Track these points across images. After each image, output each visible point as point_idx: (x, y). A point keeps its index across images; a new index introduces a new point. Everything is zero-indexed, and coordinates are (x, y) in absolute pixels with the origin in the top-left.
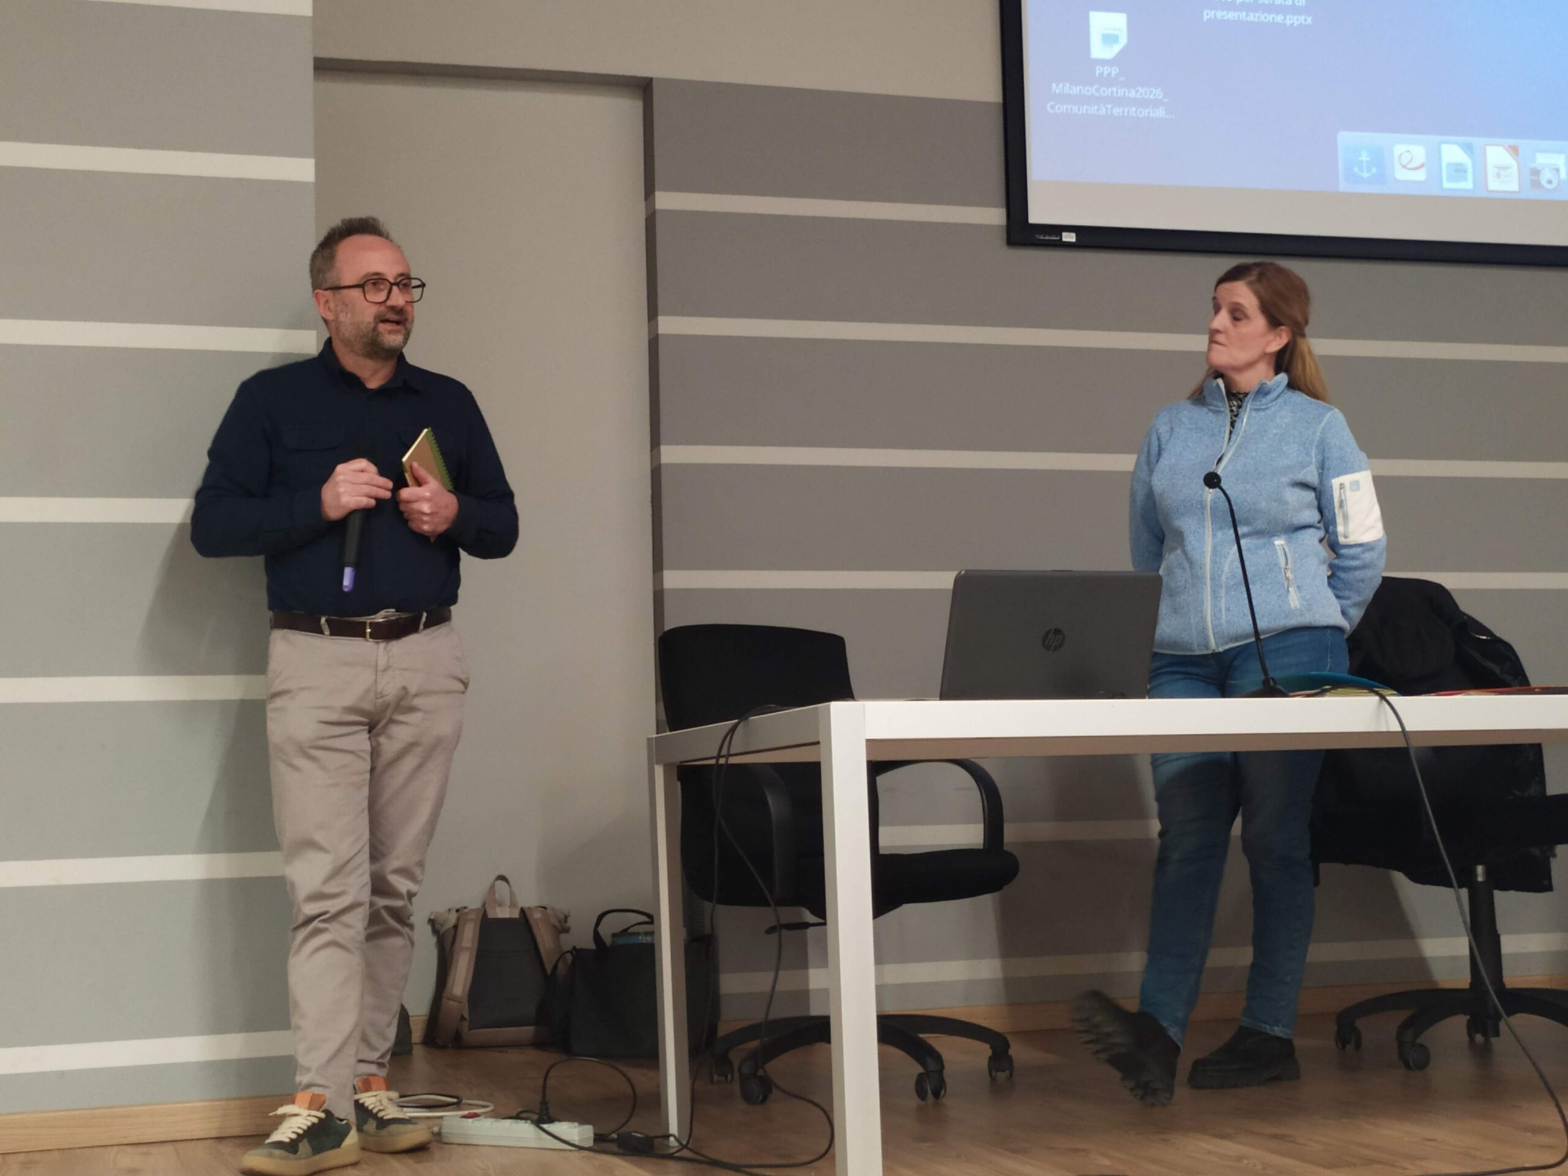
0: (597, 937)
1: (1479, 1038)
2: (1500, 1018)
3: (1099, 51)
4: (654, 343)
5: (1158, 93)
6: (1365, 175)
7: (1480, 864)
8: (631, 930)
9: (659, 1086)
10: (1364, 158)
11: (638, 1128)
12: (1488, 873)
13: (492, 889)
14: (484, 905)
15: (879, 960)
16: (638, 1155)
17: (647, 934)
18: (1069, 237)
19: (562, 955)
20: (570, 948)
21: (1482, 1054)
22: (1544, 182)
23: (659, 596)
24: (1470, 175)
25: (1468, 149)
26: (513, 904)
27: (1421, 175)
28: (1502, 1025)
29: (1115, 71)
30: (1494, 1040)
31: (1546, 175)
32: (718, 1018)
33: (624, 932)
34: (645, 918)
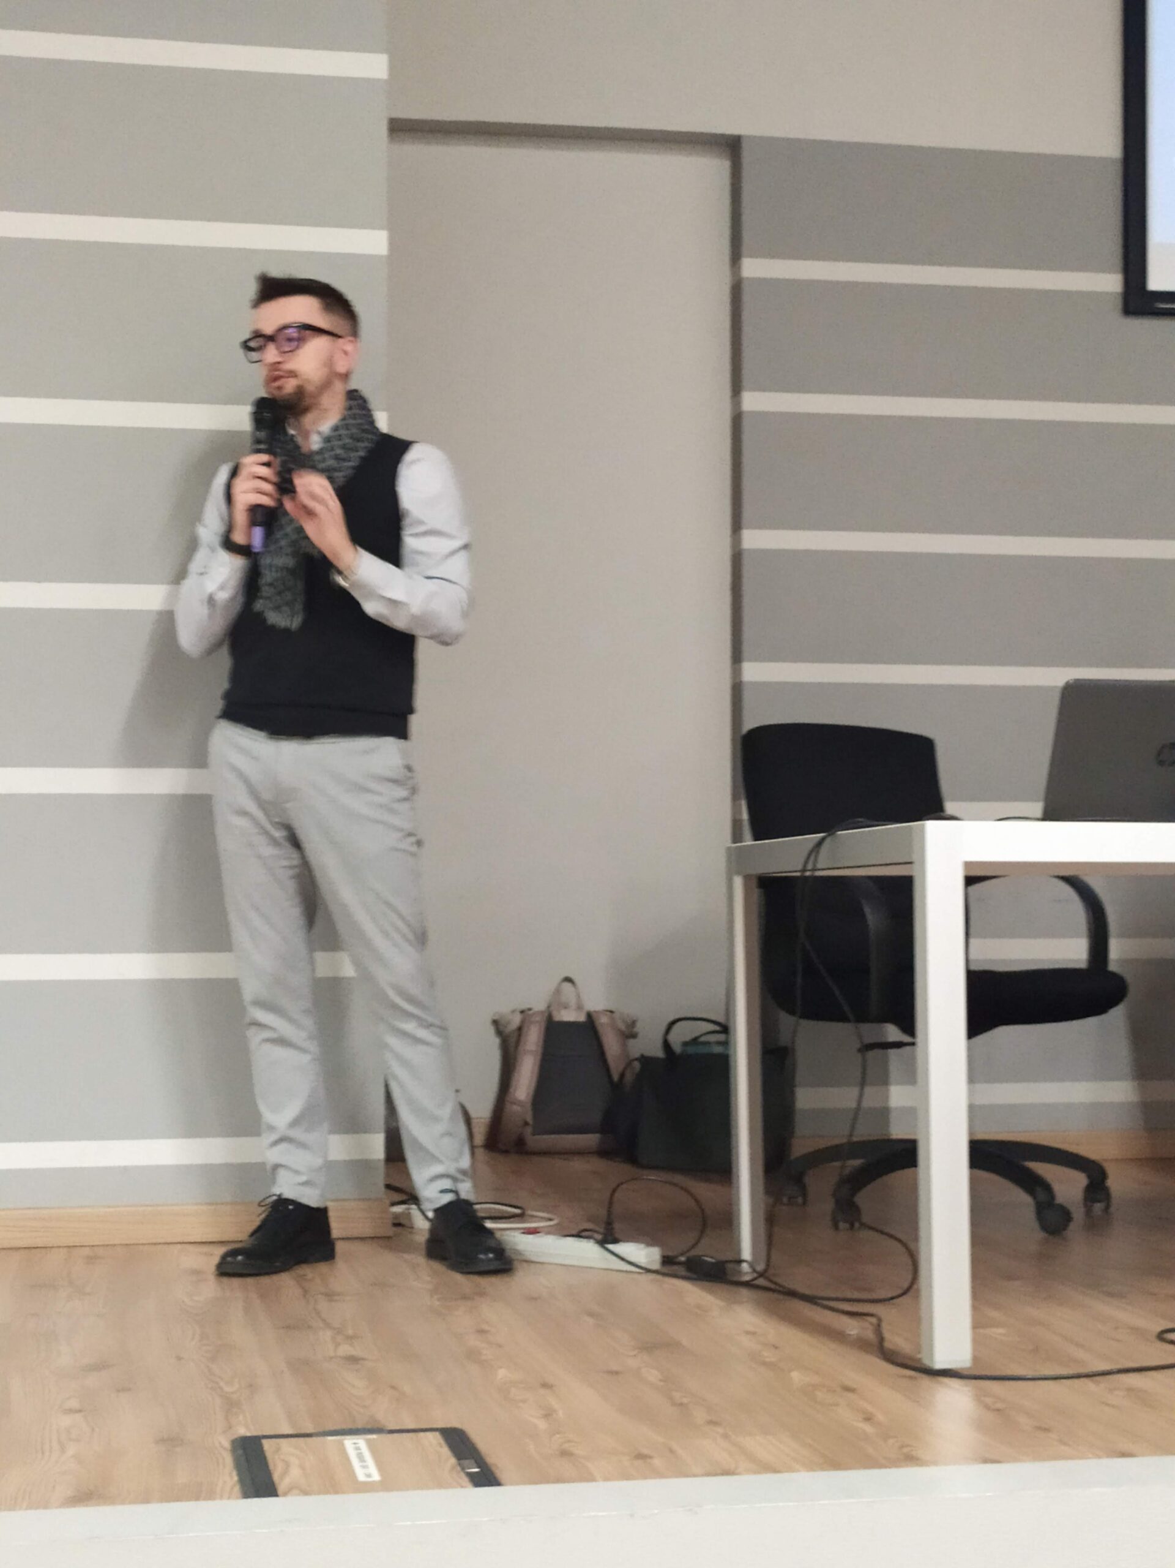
0: (666, 1045)
4: (737, 420)
8: (703, 1039)
9: (731, 1204)
11: (709, 1251)
13: (558, 991)
14: (549, 1007)
15: (972, 1079)
16: (710, 1281)
17: (719, 1043)
19: (629, 1064)
20: (637, 1055)
23: (737, 689)
26: (580, 1007)
32: (792, 1133)
33: (695, 1041)
34: (717, 1028)
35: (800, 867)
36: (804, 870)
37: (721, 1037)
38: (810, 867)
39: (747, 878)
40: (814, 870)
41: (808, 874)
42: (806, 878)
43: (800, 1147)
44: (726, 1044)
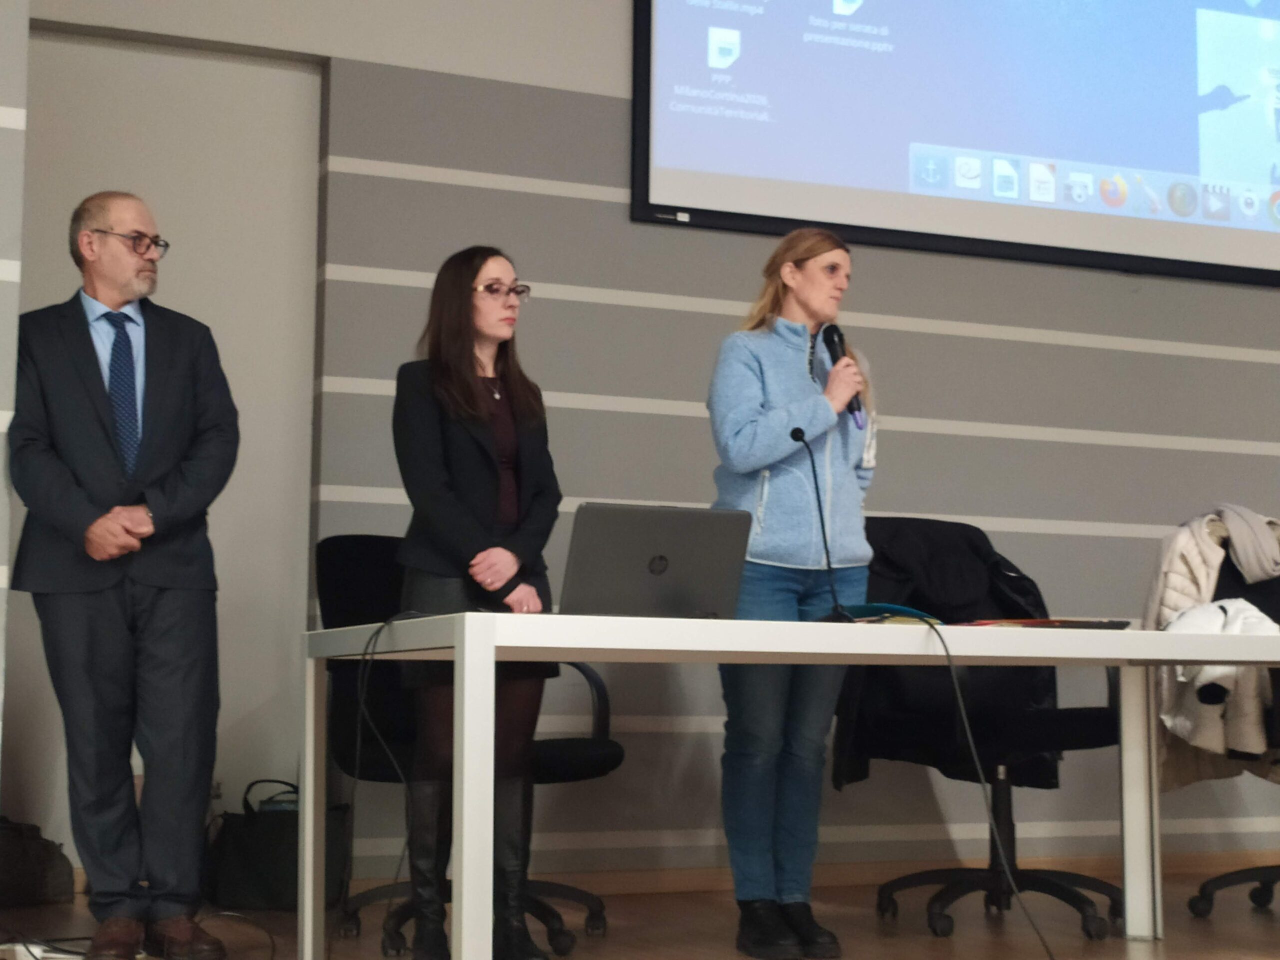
0: (247, 804)
1: (994, 910)
2: (1011, 893)
3: (715, 61)
4: (321, 287)
5: (763, 100)
6: (931, 181)
7: (1001, 764)
8: (277, 799)
10: (931, 166)
12: (1009, 772)
17: (291, 802)
18: (684, 218)
19: (215, 819)
20: (222, 813)
21: (996, 924)
22: (1075, 197)
23: (315, 507)
24: (1016, 187)
25: (1016, 165)
27: (976, 185)
28: (1014, 900)
29: (728, 79)
30: (1006, 913)
31: (1077, 192)
32: (350, 876)
33: (271, 800)
34: (290, 789)
35: (361, 651)
36: (365, 654)
37: (292, 797)
38: (370, 651)
39: (318, 661)
40: (374, 653)
41: (368, 657)
42: (367, 661)
43: (356, 888)
44: (296, 802)
